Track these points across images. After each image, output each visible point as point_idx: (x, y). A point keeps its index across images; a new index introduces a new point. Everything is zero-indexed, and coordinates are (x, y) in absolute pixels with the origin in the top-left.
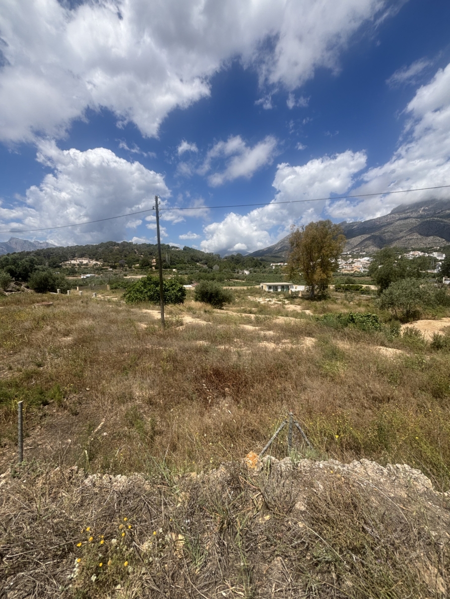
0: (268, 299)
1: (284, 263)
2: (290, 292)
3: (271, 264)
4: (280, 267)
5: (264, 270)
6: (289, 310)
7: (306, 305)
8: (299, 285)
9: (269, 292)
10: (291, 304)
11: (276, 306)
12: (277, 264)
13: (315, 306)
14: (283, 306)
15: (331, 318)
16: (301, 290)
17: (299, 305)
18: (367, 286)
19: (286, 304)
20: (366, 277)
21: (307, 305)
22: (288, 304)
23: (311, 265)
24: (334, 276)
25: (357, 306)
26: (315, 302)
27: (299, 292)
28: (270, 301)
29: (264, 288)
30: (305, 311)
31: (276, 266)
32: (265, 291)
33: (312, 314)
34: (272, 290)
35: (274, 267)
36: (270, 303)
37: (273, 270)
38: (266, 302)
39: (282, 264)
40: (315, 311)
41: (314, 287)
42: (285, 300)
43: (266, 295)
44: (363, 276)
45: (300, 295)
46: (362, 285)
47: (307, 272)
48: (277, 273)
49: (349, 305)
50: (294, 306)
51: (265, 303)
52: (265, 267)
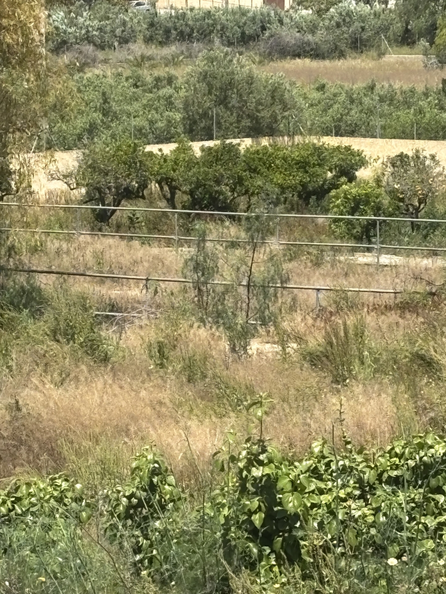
15: (62, 530)
18: (407, 147)
20: (394, 57)
24: (60, 45)
25: (311, 378)
44: (358, 44)
46: (356, 143)
49: (241, 374)
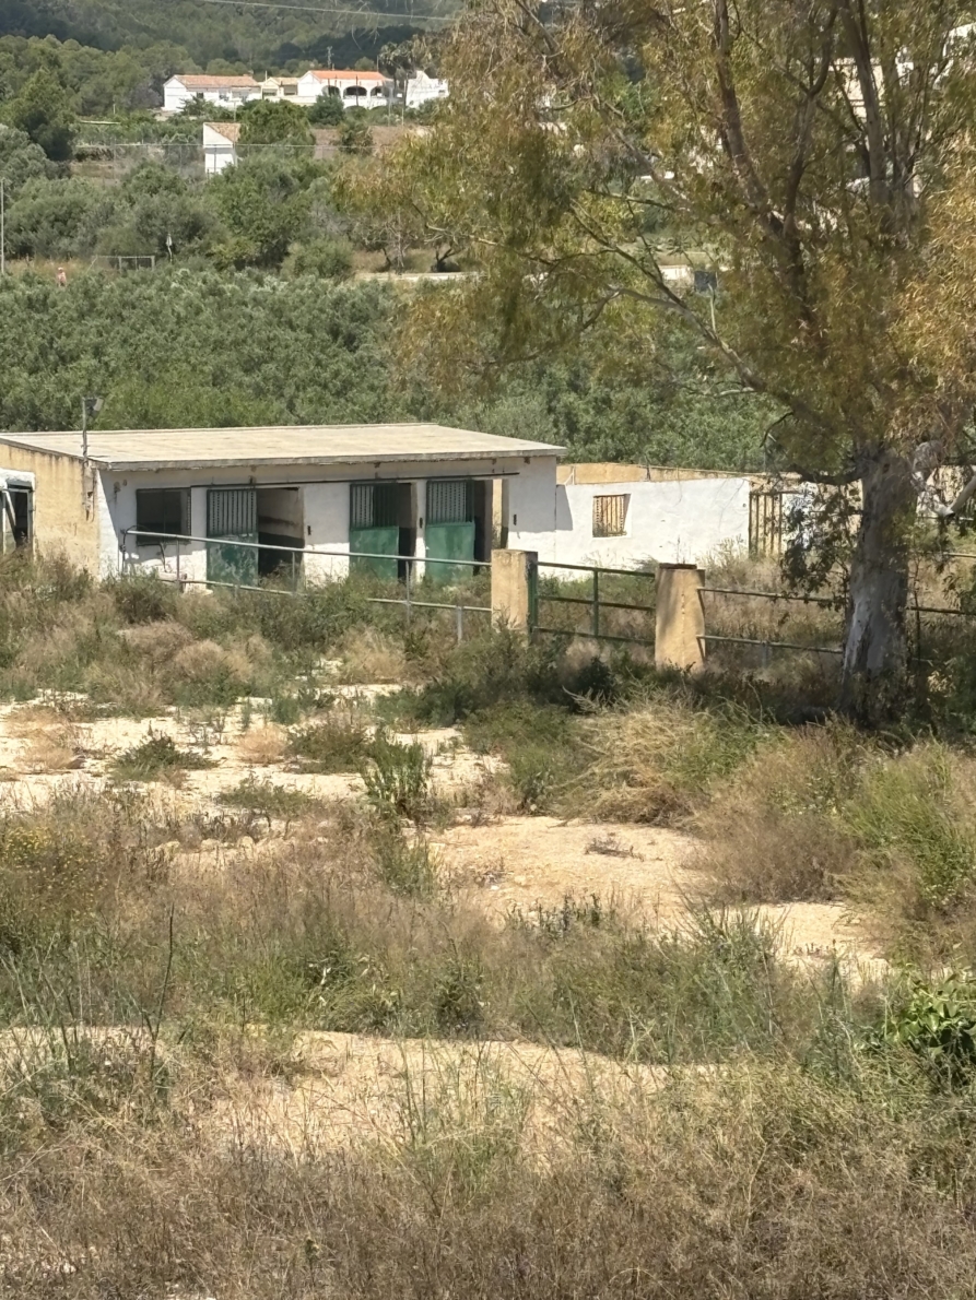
0: (124, 734)
1: (399, 70)
2: (507, 597)
3: (176, 95)
4: (324, 144)
5: (42, 192)
6: (496, 905)
7: (771, 818)
8: (664, 460)
9: (142, 603)
10: (531, 800)
11: (270, 844)
12: (272, 88)
13: (926, 836)
14: (388, 844)
16: (700, 550)
17: (659, 812)
19: (438, 814)
21: (796, 815)
22: (476, 805)
23: (841, 120)
26: (923, 758)
27: (652, 583)
28: (159, 758)
29: (44, 529)
30: (766, 915)
31: (263, 123)
32: (69, 586)
33: (867, 968)
34: (191, 565)
35: (219, 150)
36: (158, 794)
37: (204, 205)
38: (92, 780)
39: (363, 87)
40: (920, 911)
41: (904, 496)
42: (432, 738)
43: (90, 650)
45: (679, 646)
47: (786, 242)
48: (272, 257)
50: (583, 832)
51: (64, 806)
52: (59, 149)
